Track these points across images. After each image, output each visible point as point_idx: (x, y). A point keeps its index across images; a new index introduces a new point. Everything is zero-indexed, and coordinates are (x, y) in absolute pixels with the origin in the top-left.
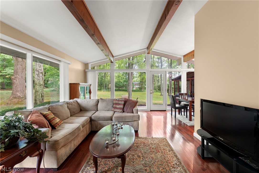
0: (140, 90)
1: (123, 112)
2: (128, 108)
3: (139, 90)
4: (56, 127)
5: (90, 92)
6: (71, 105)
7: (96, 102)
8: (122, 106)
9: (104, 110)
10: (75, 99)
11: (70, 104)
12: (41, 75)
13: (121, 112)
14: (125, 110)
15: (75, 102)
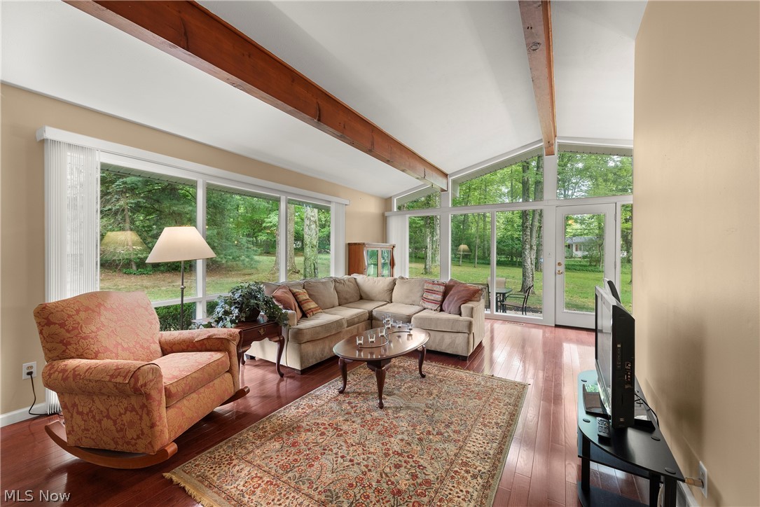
0: (590, 265)
1: (442, 310)
2: (451, 301)
3: (585, 266)
4: (308, 315)
5: (392, 264)
6: (342, 285)
7: (390, 283)
8: (439, 297)
9: (403, 303)
10: (354, 276)
11: (341, 283)
12: (313, 226)
13: (436, 310)
14: (446, 306)
15: (351, 280)
